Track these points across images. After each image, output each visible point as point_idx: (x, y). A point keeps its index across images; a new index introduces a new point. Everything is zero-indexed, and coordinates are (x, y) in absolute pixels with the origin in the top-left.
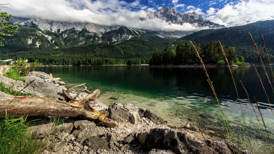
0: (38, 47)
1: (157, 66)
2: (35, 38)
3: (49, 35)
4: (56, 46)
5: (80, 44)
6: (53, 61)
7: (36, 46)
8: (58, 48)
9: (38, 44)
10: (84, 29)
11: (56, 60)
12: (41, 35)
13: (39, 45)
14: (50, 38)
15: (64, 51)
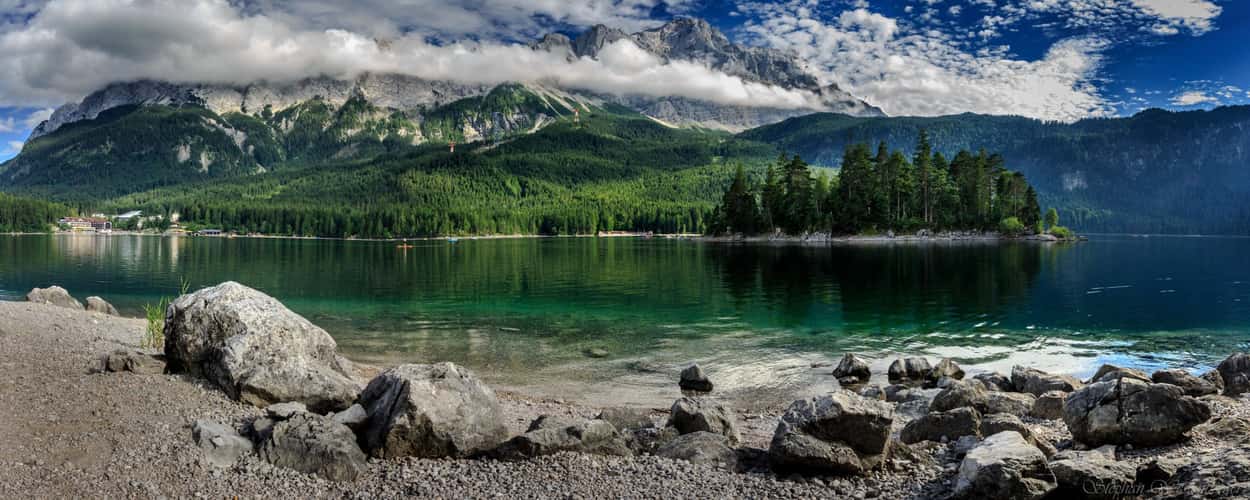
0: (204, 171)
1: (749, 239)
2: (199, 141)
3: (238, 128)
4: (259, 165)
5: (341, 154)
6: (252, 217)
7: (201, 166)
8: (265, 171)
9: (205, 161)
10: (355, 98)
11: (262, 215)
12: (213, 130)
13: (209, 162)
14: (239, 138)
15: (285, 183)
